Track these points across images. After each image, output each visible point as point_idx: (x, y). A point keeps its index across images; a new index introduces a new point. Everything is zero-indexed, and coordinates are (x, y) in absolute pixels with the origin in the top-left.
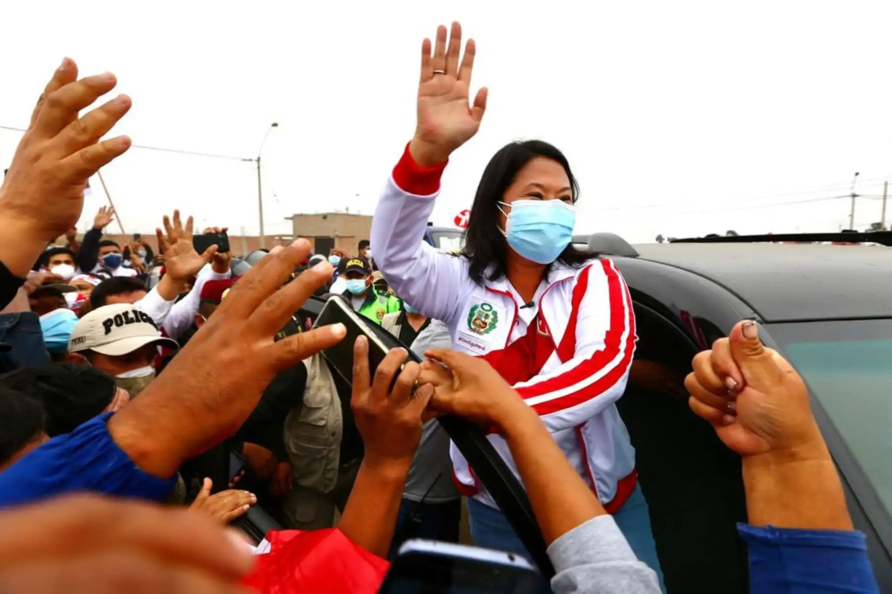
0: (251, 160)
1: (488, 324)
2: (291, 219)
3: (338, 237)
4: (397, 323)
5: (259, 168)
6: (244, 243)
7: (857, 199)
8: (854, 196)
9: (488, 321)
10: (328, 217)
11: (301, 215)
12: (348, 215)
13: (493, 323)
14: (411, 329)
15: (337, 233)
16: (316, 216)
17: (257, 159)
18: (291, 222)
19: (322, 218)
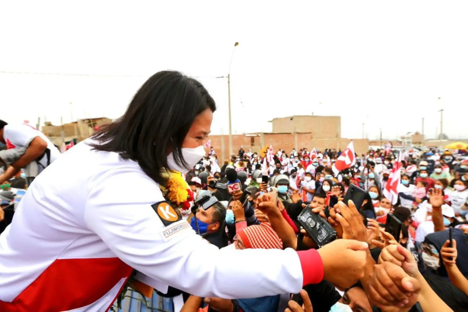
0: (223, 77)
2: (271, 122)
5: (229, 82)
10: (294, 118)
17: (227, 76)
18: (271, 123)
19: (289, 119)
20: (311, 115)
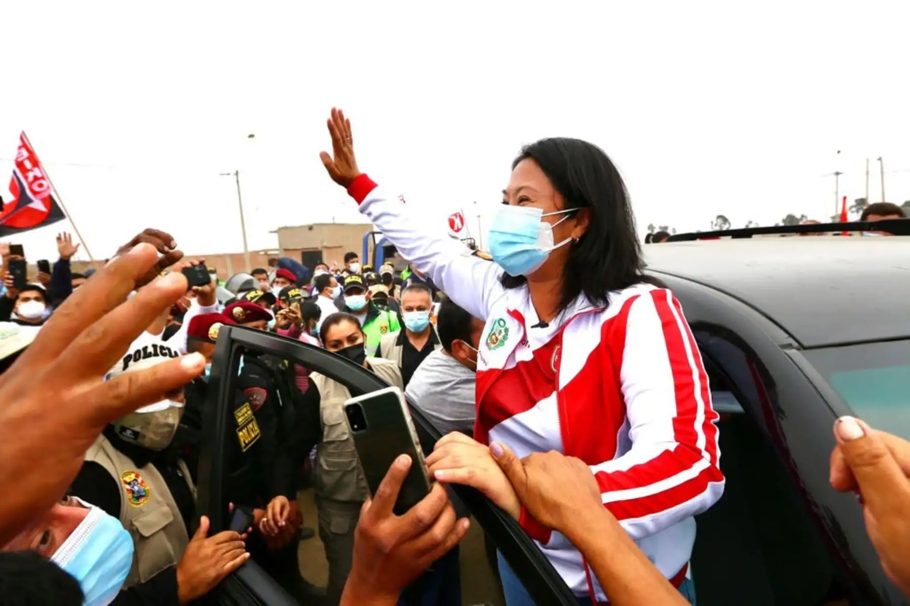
0: (229, 174)
1: (499, 341)
2: (275, 232)
3: (326, 247)
4: (398, 344)
5: (238, 182)
6: (229, 262)
7: (840, 176)
8: (837, 174)
9: (500, 337)
10: (315, 228)
11: (286, 228)
12: (334, 224)
13: (503, 340)
14: (413, 349)
15: (325, 244)
16: (301, 228)
17: (235, 172)
18: (276, 235)
19: (307, 229)
20: (331, 221)
